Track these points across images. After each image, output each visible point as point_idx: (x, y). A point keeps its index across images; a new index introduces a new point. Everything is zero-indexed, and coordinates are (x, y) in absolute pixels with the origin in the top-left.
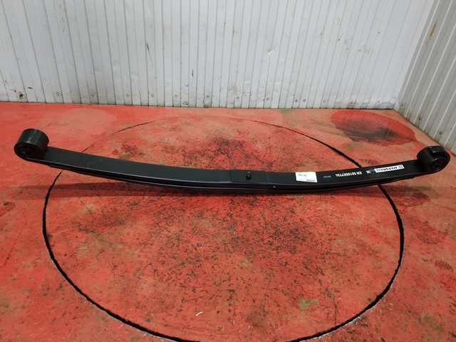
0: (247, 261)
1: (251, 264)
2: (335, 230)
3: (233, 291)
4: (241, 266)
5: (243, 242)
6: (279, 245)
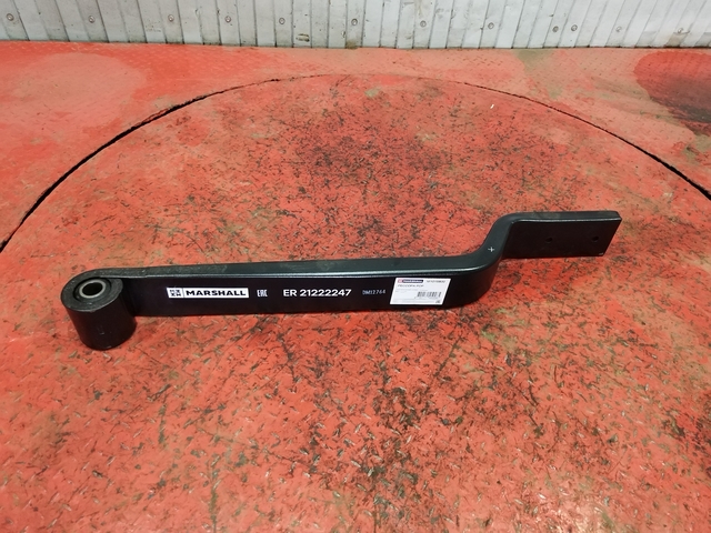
0: (424, 139)
1: (419, 134)
3: (451, 115)
4: (434, 136)
5: (421, 162)
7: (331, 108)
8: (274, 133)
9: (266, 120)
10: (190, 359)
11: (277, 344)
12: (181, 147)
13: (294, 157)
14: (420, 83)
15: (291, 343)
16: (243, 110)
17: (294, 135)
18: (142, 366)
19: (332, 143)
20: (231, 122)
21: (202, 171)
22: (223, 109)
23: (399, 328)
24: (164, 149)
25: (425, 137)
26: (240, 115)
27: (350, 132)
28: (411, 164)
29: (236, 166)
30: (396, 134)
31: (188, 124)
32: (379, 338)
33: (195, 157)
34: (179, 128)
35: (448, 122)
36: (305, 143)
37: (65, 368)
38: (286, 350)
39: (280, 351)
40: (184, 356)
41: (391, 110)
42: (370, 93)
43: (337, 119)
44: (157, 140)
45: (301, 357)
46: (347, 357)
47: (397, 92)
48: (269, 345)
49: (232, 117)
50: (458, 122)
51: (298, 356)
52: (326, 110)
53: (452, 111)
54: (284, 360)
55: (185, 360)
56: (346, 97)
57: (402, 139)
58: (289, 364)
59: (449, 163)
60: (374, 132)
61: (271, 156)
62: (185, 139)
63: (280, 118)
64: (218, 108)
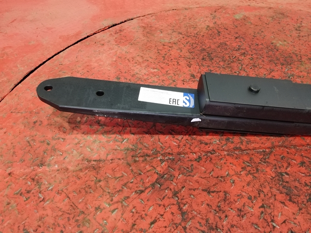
0: (278, 45)
1: (274, 41)
2: (161, 48)
3: (296, 30)
4: (285, 43)
5: (278, 60)
6: (234, 52)
7: (211, 25)
8: (174, 40)
9: (170, 32)
10: (102, 207)
11: (172, 201)
12: (116, 46)
13: (188, 54)
14: (270, 10)
15: (184, 201)
16: (156, 26)
17: (187, 41)
18: (64, 209)
19: (213, 46)
20: (148, 32)
21: (127, 61)
22: (143, 25)
23: (280, 197)
24: (105, 47)
25: (279, 44)
26: (154, 28)
27: (225, 40)
28: (270, 61)
29: (149, 59)
30: (258, 41)
31: (122, 33)
32: (262, 206)
33: (124, 53)
34: (116, 36)
35: (295, 33)
36: (195, 46)
37: (8, 204)
38: (180, 209)
39: (175, 208)
40: (97, 203)
41: (252, 26)
42: (237, 17)
43: (216, 32)
44: (102, 42)
45: (193, 218)
46: (235, 223)
47: (255, 16)
48: (166, 202)
49: (148, 30)
50: (302, 34)
51: (190, 216)
52: (208, 26)
53: (296, 27)
54: (178, 218)
55: (97, 209)
56: (222, 19)
57: (262, 44)
58: (183, 224)
59: (300, 61)
60: (242, 40)
61: (172, 53)
62: (119, 42)
63: (179, 31)
64: (141, 24)
